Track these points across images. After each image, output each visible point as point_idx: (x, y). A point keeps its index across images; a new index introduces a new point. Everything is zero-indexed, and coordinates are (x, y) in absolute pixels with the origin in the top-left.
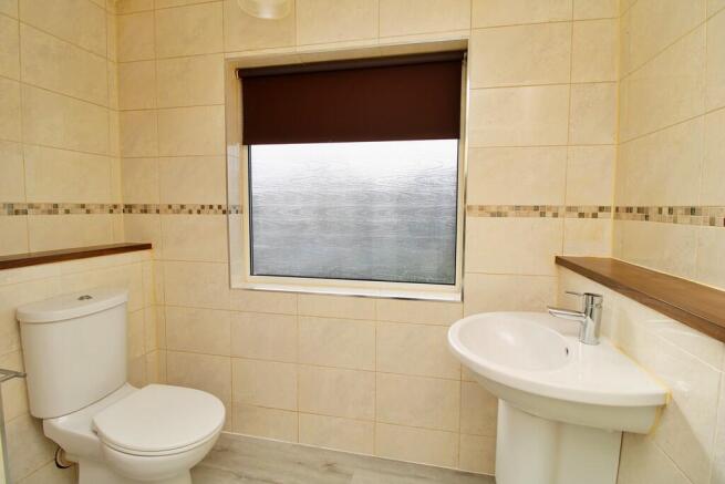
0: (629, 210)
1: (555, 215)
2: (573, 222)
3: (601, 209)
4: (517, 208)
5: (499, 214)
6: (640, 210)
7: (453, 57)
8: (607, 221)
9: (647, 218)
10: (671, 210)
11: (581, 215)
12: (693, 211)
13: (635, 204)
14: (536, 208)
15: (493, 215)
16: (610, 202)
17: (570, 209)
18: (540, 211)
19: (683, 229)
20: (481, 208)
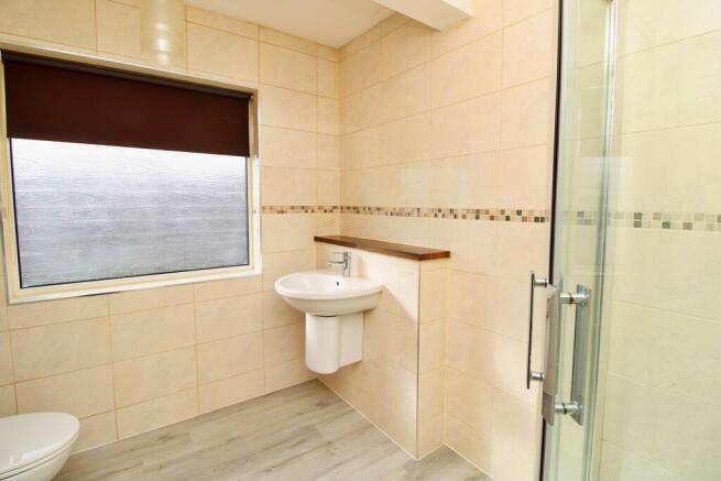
0: (349, 208)
1: (313, 212)
2: (321, 215)
3: (334, 207)
4: (293, 208)
5: (282, 212)
6: (355, 208)
7: (242, 96)
8: (337, 213)
9: (358, 212)
10: (369, 209)
11: (325, 211)
12: (379, 209)
13: (351, 204)
14: (303, 208)
15: (278, 212)
16: (338, 204)
17: (320, 208)
18: (304, 209)
19: (375, 217)
20: (271, 208)
